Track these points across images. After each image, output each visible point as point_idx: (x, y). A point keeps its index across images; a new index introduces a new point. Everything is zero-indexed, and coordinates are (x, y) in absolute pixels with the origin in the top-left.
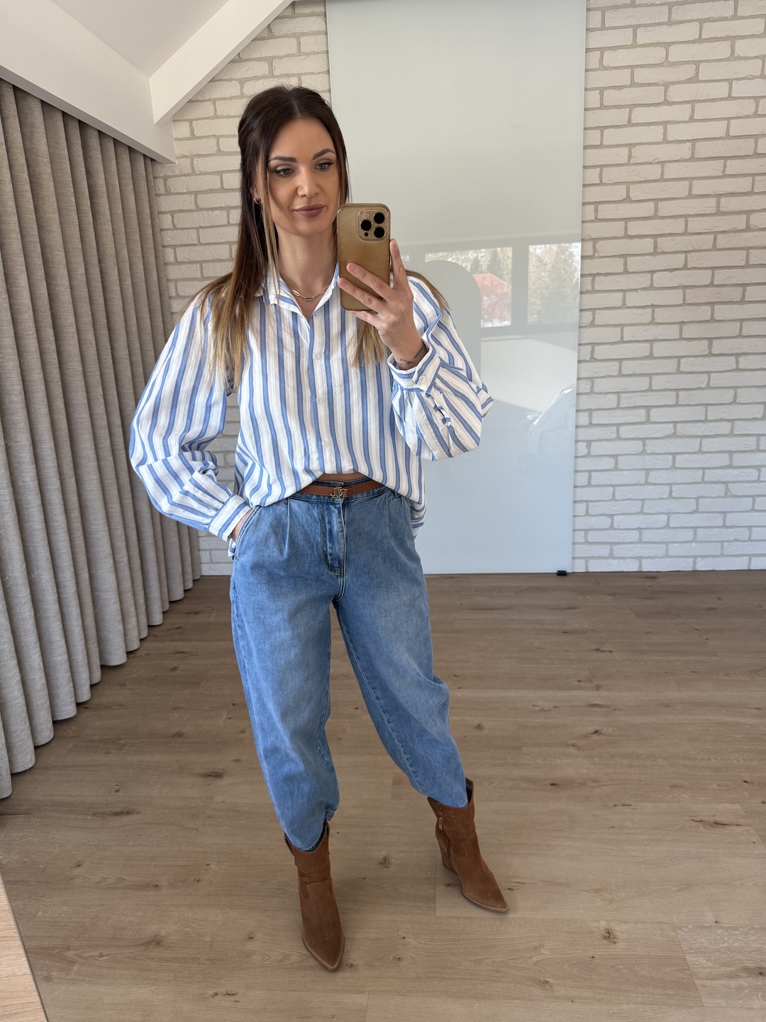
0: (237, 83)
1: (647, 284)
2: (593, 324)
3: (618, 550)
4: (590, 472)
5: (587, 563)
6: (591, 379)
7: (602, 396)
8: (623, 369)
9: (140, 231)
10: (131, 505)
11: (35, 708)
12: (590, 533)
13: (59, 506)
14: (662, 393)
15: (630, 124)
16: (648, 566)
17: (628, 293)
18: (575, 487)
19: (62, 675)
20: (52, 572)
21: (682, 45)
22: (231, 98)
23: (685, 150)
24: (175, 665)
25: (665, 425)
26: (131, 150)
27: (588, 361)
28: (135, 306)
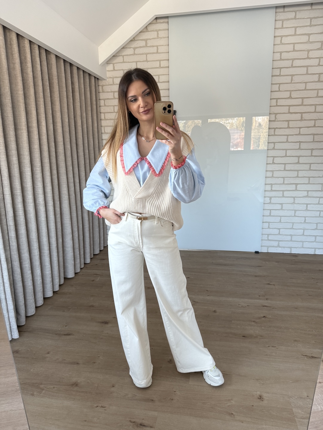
0: (133, 49)
1: (298, 133)
2: (274, 149)
3: (281, 244)
4: (270, 210)
5: (268, 249)
6: (272, 171)
7: (277, 178)
8: (286, 168)
9: (91, 106)
10: (81, 214)
11: (37, 291)
12: (270, 236)
13: (52, 212)
14: (302, 178)
15: (292, 66)
16: (294, 251)
17: (289, 136)
18: (263, 216)
19: (48, 279)
20: (48, 238)
21: (316, 35)
22: (130, 55)
23: (316, 78)
24: (94, 279)
25: (304, 192)
26: (90, 75)
27: (271, 164)
28: (87, 135)
